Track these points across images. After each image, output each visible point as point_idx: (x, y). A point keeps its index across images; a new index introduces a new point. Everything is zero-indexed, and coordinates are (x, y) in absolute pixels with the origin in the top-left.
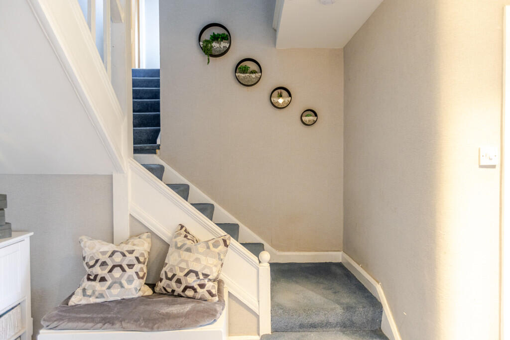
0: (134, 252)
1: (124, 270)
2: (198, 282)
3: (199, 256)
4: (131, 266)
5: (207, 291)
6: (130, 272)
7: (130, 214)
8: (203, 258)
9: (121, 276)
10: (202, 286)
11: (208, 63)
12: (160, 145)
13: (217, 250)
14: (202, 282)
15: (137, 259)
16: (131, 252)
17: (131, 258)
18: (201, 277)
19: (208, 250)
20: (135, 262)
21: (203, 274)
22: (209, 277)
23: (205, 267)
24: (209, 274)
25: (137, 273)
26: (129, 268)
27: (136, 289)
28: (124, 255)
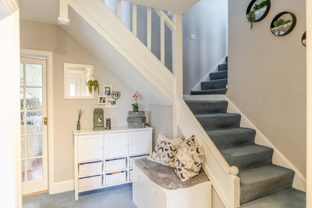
0: (171, 144)
1: (163, 151)
2: (179, 167)
3: (183, 153)
4: (166, 150)
5: (181, 173)
6: (165, 153)
7: (178, 126)
8: (184, 155)
9: (161, 153)
10: (180, 170)
11: (252, 28)
12: (227, 89)
13: (192, 153)
14: (181, 168)
15: (171, 148)
16: (169, 143)
17: (168, 146)
18: (181, 165)
19: (187, 151)
20: (169, 149)
21: (182, 164)
22: (185, 167)
23: (184, 160)
24: (185, 165)
25: (168, 154)
26: (165, 151)
27: (165, 161)
28: (166, 144)
